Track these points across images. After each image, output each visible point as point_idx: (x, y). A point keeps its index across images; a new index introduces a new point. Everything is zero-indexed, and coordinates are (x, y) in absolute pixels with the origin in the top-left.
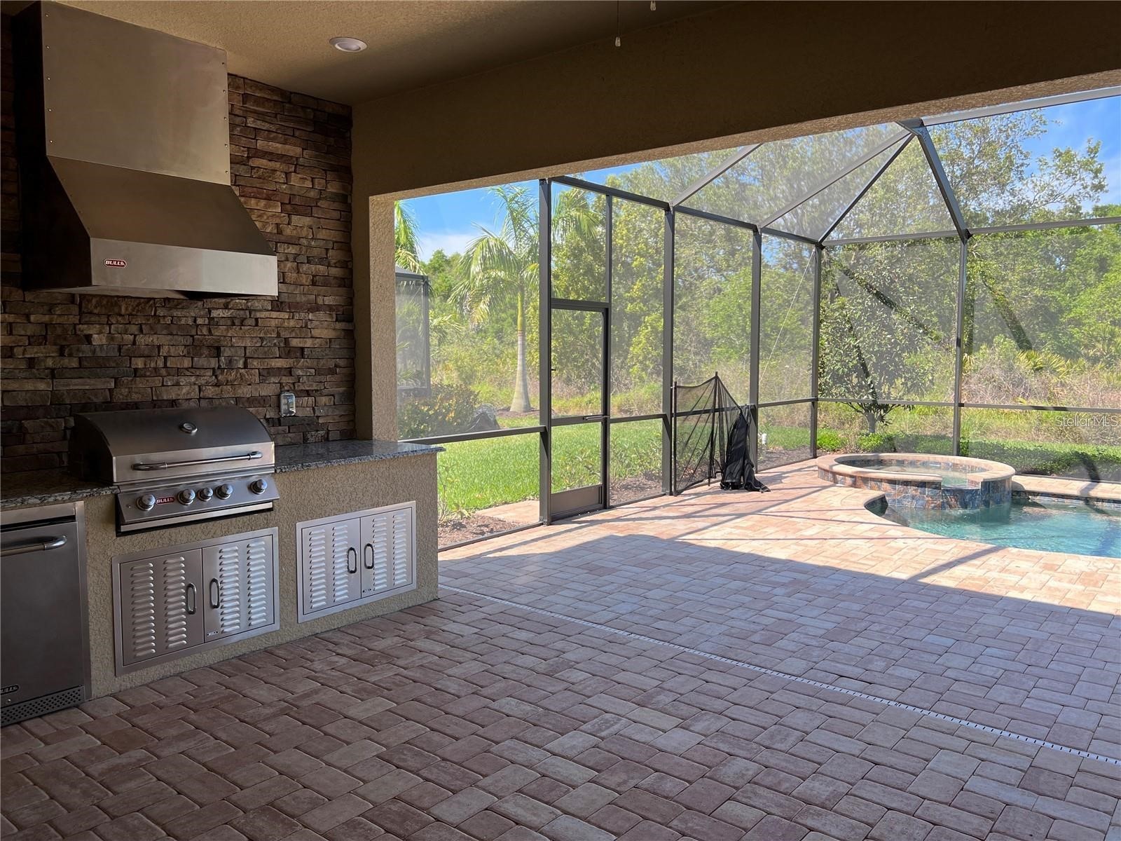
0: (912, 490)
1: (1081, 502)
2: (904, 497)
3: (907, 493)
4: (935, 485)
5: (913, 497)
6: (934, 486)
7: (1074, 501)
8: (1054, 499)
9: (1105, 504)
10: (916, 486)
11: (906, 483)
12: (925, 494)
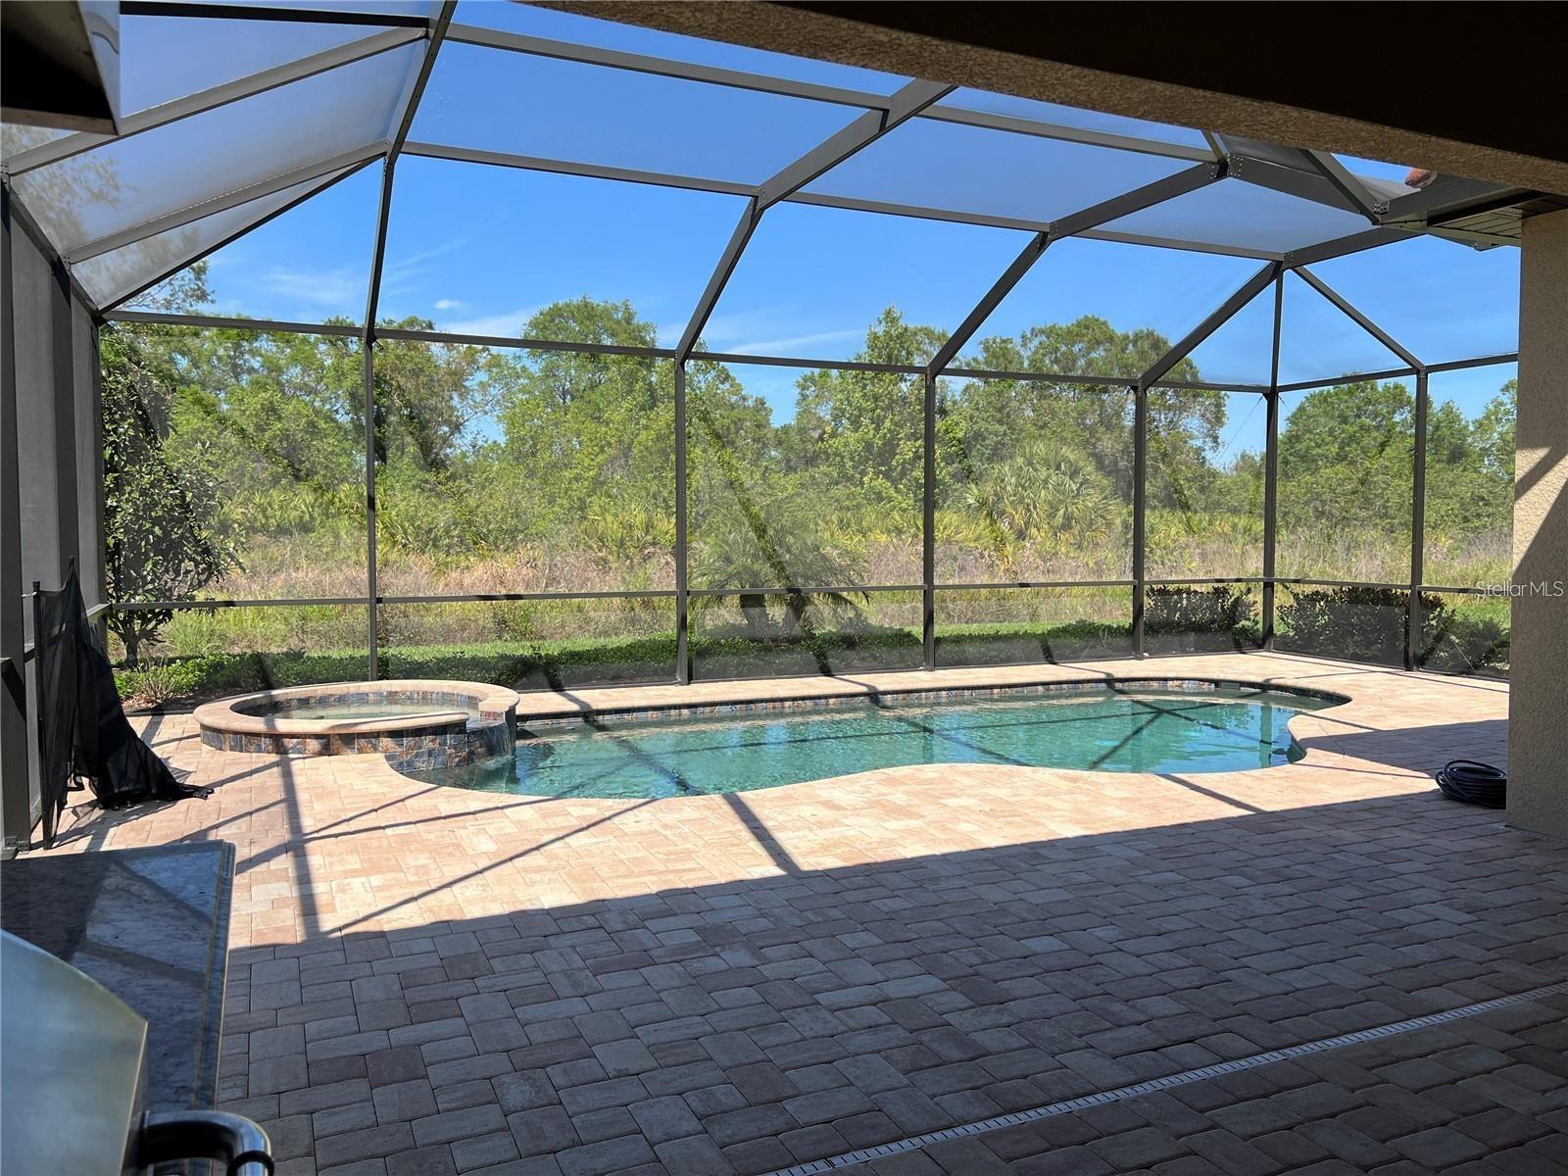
0: (428, 742)
1: (580, 719)
2: (416, 756)
3: (420, 748)
4: (458, 727)
5: (430, 753)
6: (457, 729)
7: (572, 720)
8: (547, 721)
9: (607, 717)
10: (432, 734)
11: (419, 732)
12: (445, 744)
